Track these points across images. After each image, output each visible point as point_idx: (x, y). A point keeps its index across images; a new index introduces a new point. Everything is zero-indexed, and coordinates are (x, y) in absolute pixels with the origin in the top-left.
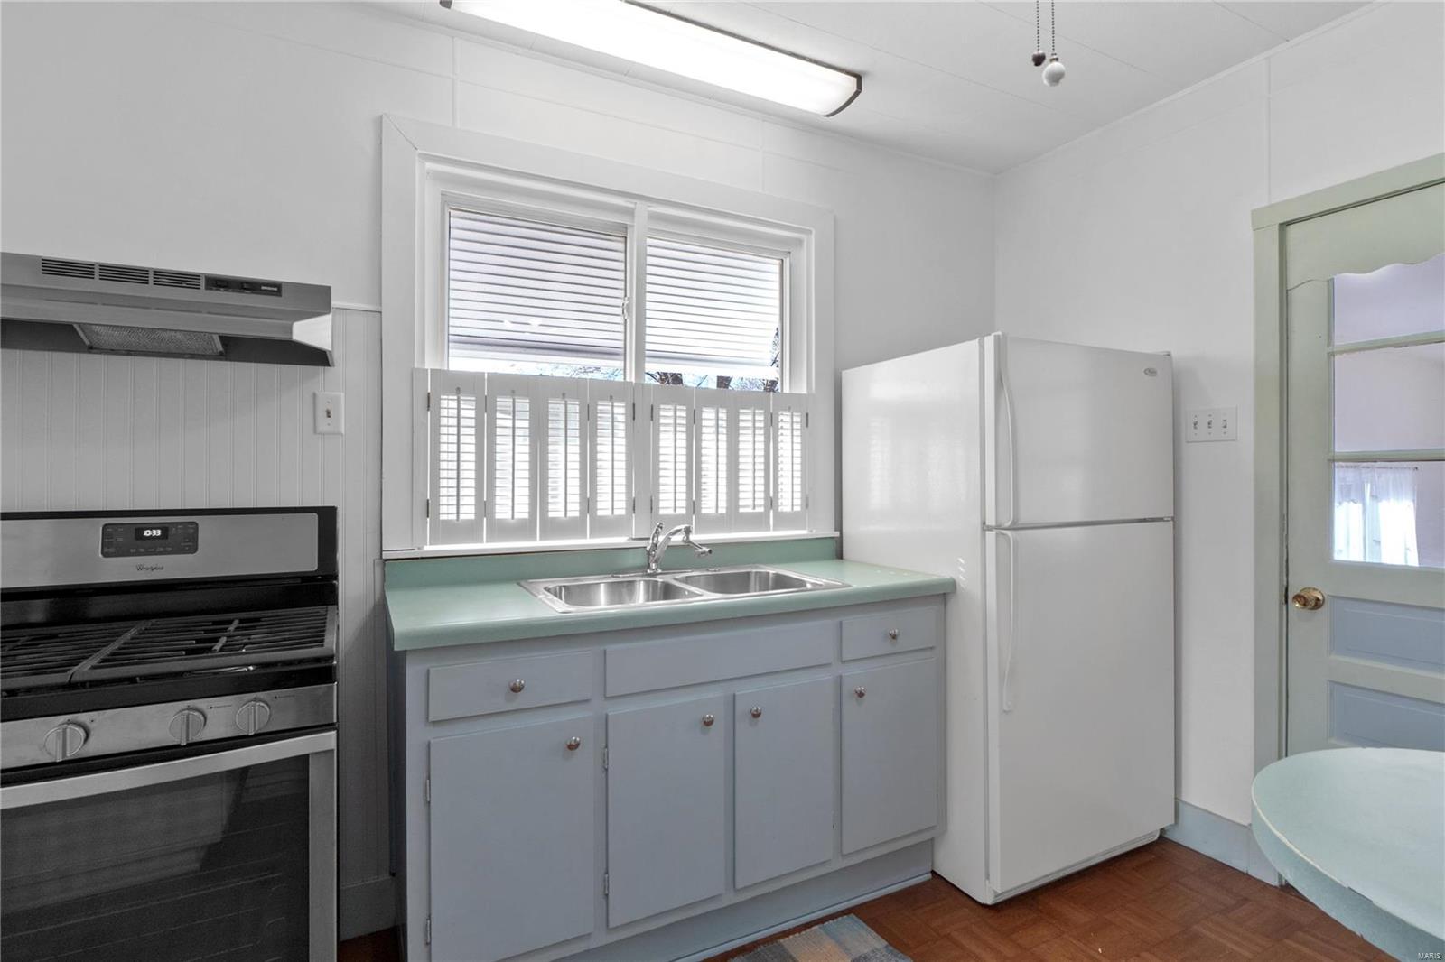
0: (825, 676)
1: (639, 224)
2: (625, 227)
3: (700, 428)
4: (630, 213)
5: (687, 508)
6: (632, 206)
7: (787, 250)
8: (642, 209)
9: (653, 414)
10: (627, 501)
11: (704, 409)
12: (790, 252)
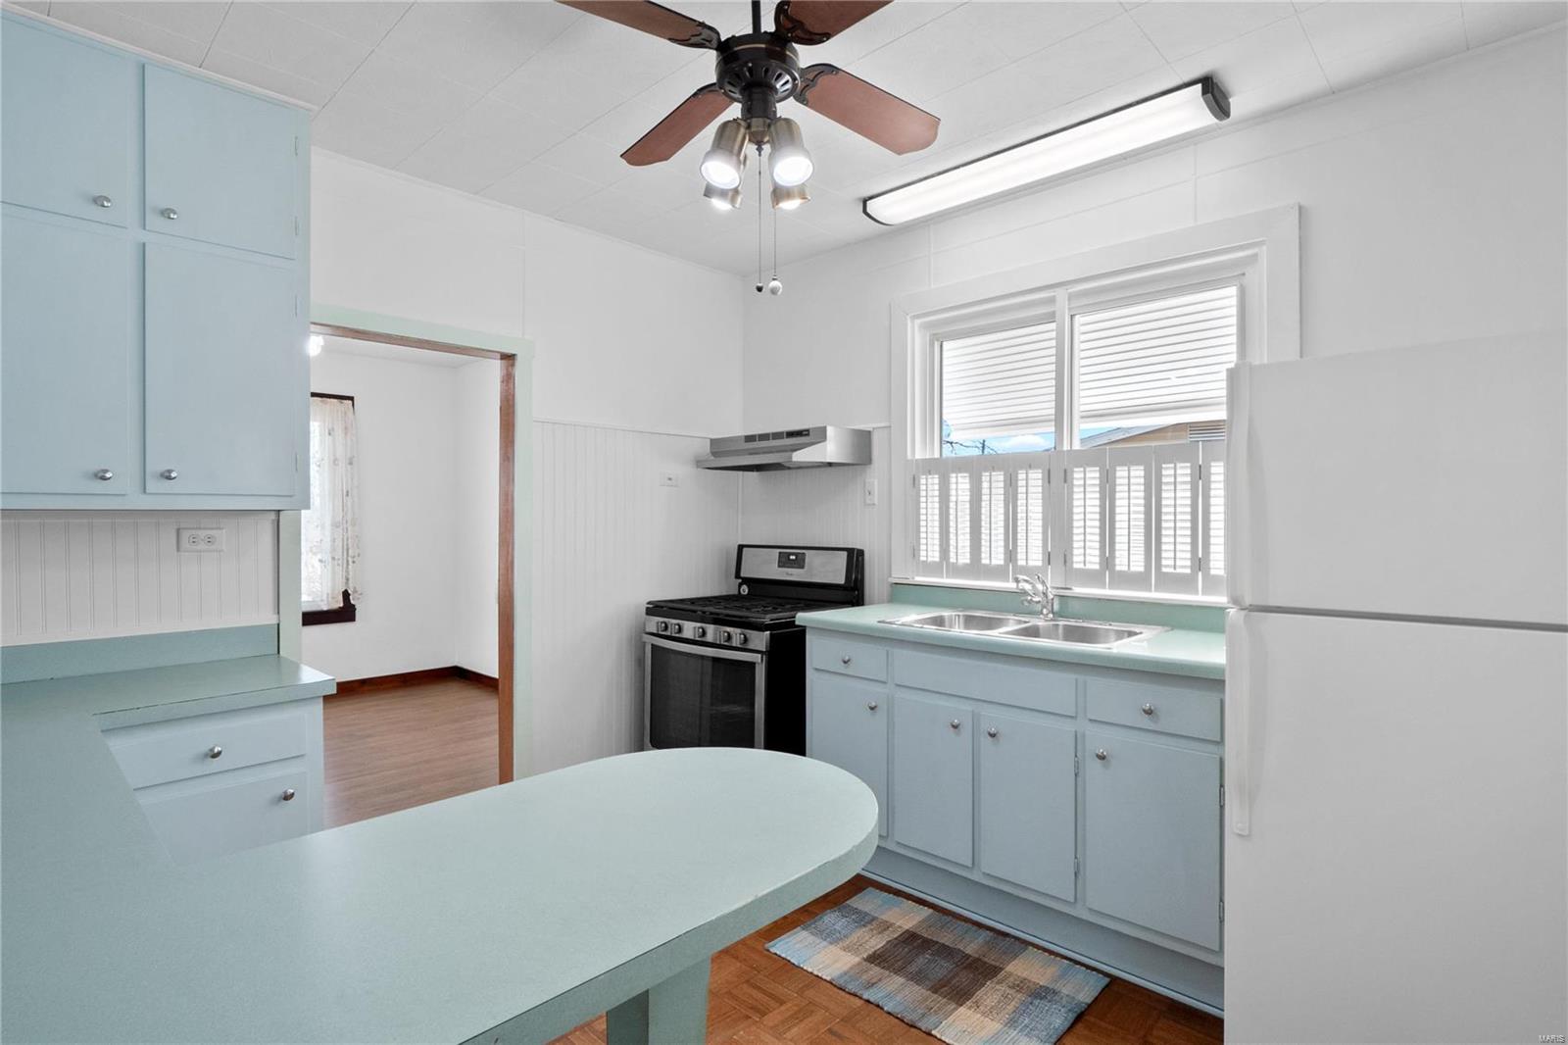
0: (1069, 727)
1: (1062, 306)
2: (1054, 313)
3: (1113, 487)
4: (1052, 300)
5: (1100, 564)
6: (1053, 294)
7: (1239, 272)
8: (1061, 295)
9: (1066, 477)
10: (1043, 554)
11: (1118, 468)
12: (1244, 274)
